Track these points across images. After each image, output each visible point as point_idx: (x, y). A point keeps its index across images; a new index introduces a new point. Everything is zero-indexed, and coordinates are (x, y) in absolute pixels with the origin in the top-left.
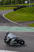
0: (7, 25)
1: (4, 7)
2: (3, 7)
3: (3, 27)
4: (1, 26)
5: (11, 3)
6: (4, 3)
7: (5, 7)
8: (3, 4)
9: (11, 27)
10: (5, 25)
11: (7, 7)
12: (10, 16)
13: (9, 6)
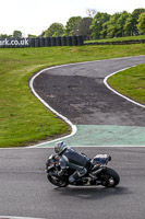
0: (123, 122)
1: (108, 43)
2: (102, 44)
3: (103, 131)
4: (97, 127)
5: (138, 26)
6: (106, 27)
7: (113, 43)
8: (105, 34)
9: (136, 130)
10: (111, 119)
11: (119, 43)
12: (132, 83)
13: (127, 42)
